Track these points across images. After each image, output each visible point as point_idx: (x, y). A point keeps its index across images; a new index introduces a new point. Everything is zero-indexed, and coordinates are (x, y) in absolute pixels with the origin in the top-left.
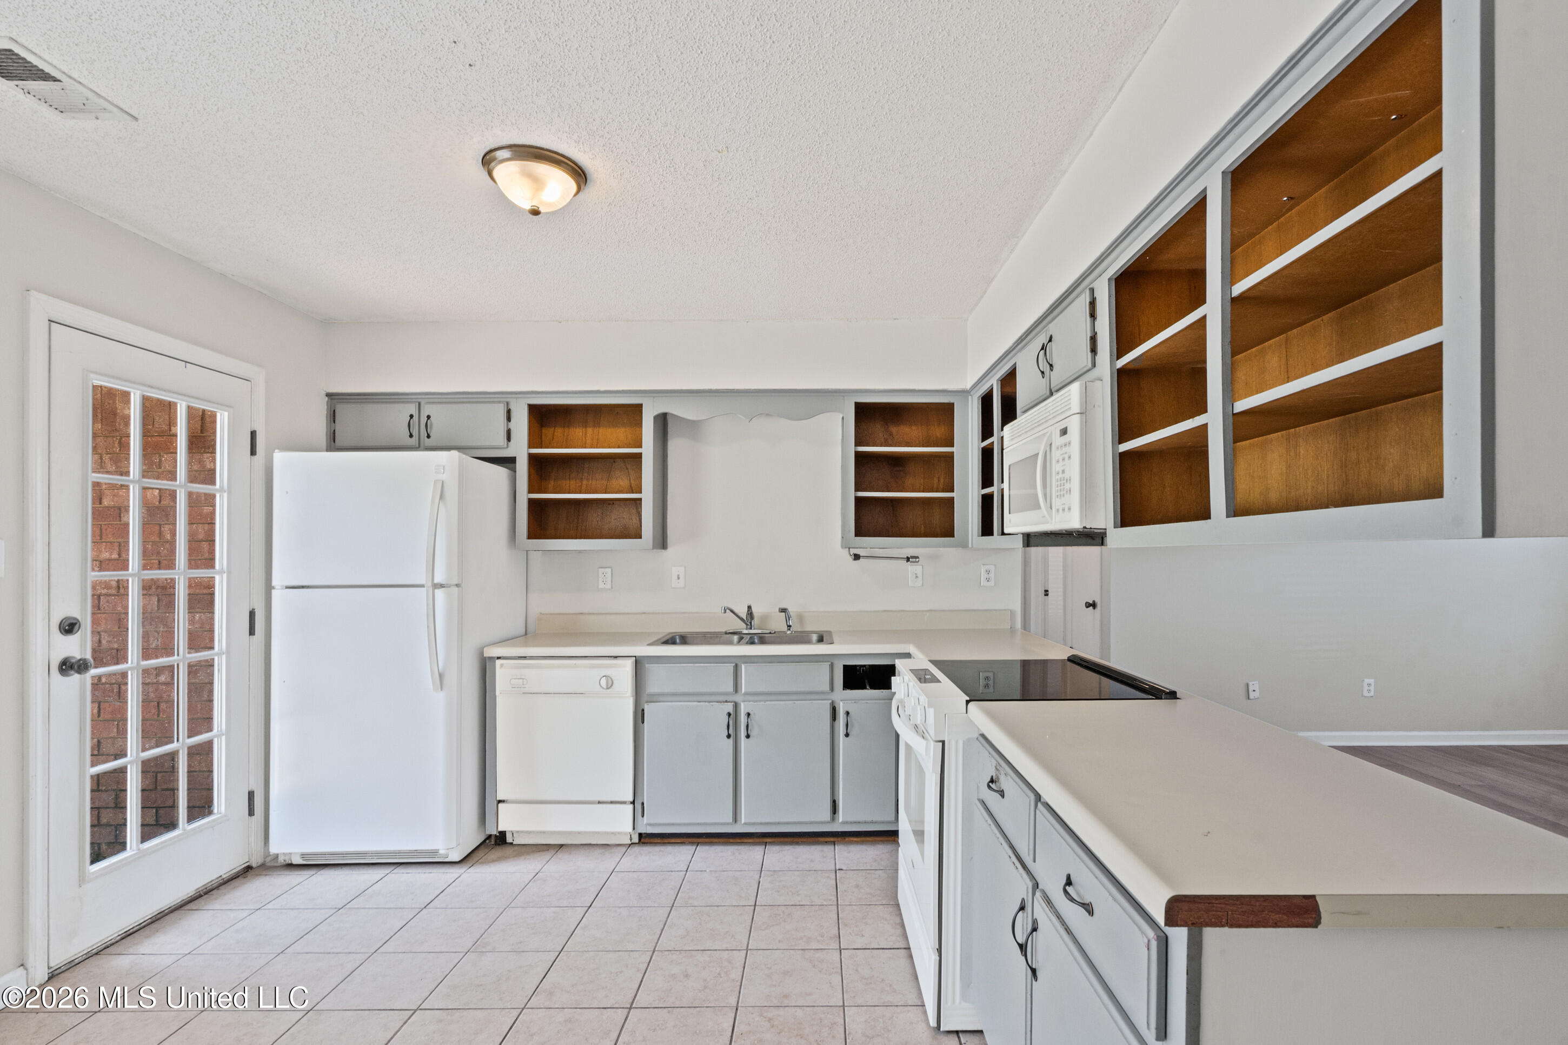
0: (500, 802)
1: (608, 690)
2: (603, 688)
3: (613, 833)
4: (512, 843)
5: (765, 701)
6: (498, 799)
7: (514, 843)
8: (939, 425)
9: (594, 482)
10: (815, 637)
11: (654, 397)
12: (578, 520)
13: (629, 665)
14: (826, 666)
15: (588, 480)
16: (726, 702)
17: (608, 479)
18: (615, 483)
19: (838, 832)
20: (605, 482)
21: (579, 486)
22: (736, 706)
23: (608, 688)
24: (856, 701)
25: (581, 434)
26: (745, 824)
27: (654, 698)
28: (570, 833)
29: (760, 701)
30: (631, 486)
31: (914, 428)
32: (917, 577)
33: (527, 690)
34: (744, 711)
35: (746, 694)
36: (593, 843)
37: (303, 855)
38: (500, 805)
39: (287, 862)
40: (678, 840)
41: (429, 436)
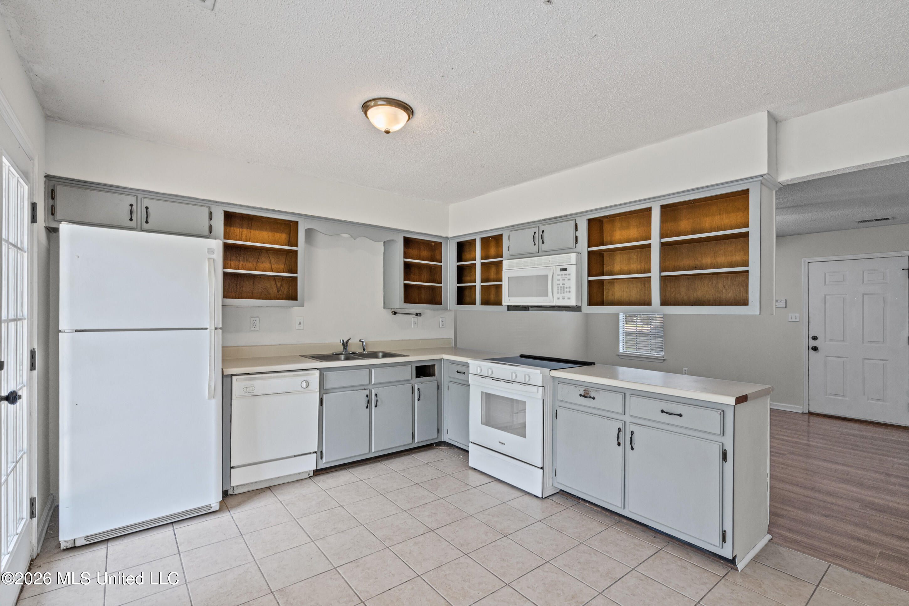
0: (232, 468)
1: (307, 389)
2: (304, 388)
3: (299, 473)
4: (232, 495)
5: (383, 387)
6: (231, 466)
7: (234, 494)
8: (424, 251)
9: (248, 264)
10: (380, 354)
11: (305, 218)
12: (237, 287)
13: (317, 373)
14: (410, 367)
15: (243, 261)
16: (364, 389)
17: (257, 262)
18: (261, 265)
19: (409, 449)
20: (255, 264)
21: (237, 265)
22: (370, 391)
23: (306, 388)
24: (422, 383)
25: (239, 232)
26: (374, 452)
27: (327, 392)
28: (272, 479)
29: (381, 387)
30: (271, 268)
31: (414, 250)
32: (415, 323)
33: (255, 394)
34: (374, 393)
35: (374, 384)
36: (290, 481)
37: (86, 538)
38: (232, 470)
39: (68, 547)
40: (335, 469)
41: (147, 222)
